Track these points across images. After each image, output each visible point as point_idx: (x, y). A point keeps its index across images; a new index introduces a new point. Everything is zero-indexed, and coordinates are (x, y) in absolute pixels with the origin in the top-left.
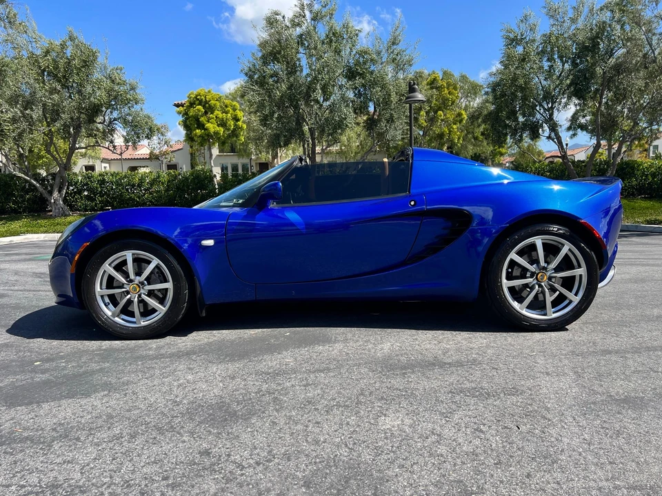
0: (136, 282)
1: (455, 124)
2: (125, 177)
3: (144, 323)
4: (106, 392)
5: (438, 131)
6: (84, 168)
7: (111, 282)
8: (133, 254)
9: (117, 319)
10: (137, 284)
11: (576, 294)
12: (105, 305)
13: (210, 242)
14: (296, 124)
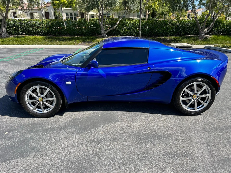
0: (41, 97)
1: (156, 2)
2: (29, 21)
3: (45, 111)
4: (35, 153)
5: (150, 5)
6: (12, 13)
7: (31, 97)
8: (39, 87)
9: (35, 110)
10: (42, 98)
11: (206, 103)
12: (30, 105)
13: (69, 83)
14: (96, 2)
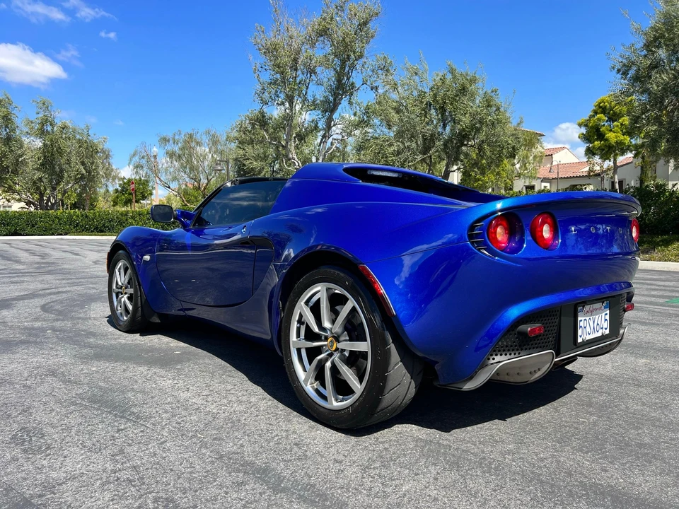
0: (124, 285)
6: (524, 188)
9: (117, 313)
13: (147, 258)
